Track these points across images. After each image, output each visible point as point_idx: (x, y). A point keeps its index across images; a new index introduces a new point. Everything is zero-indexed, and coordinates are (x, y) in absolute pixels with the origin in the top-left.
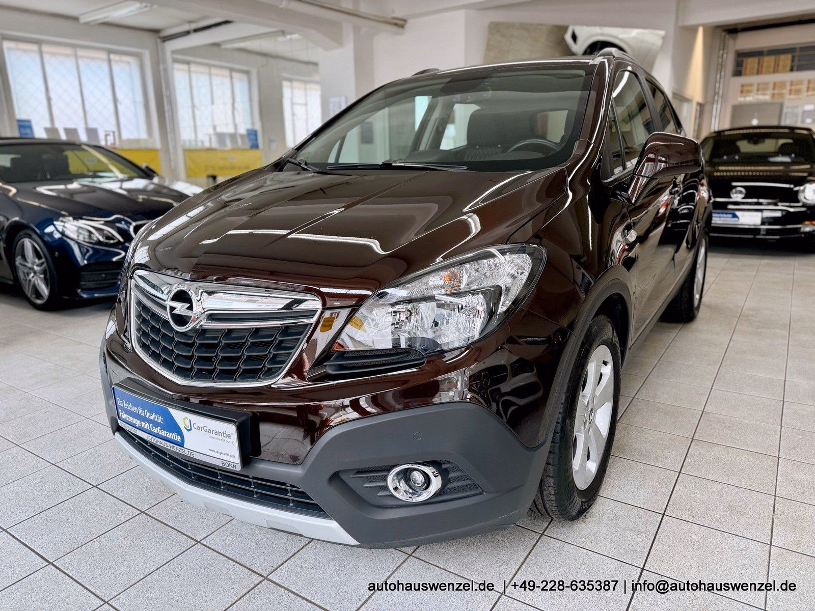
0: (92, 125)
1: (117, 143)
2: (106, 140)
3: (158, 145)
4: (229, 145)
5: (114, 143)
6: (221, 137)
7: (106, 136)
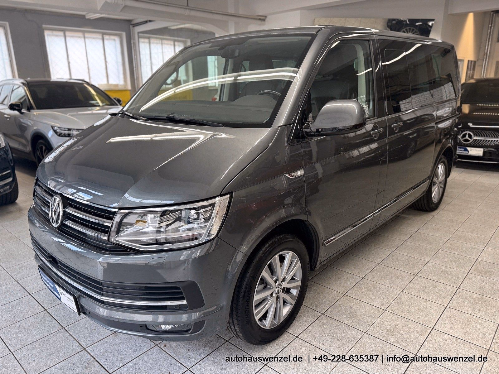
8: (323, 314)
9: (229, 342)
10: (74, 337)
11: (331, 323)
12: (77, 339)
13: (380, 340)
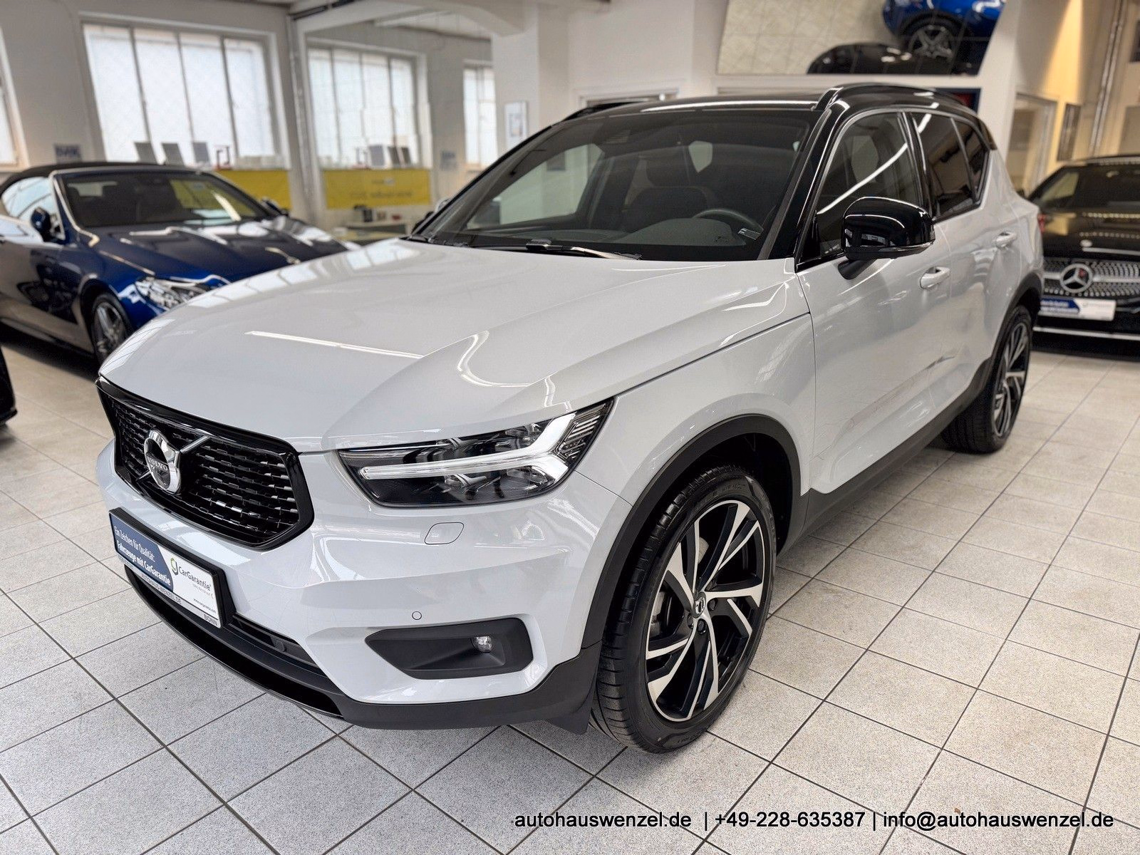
0: (200, 138)
1: (233, 162)
2: (218, 157)
3: (288, 164)
4: (388, 161)
5: (228, 163)
6: (376, 151)
7: (218, 152)
8: (824, 701)
9: (598, 779)
10: (195, 770)
11: (849, 724)
12: (201, 776)
13: (983, 767)
